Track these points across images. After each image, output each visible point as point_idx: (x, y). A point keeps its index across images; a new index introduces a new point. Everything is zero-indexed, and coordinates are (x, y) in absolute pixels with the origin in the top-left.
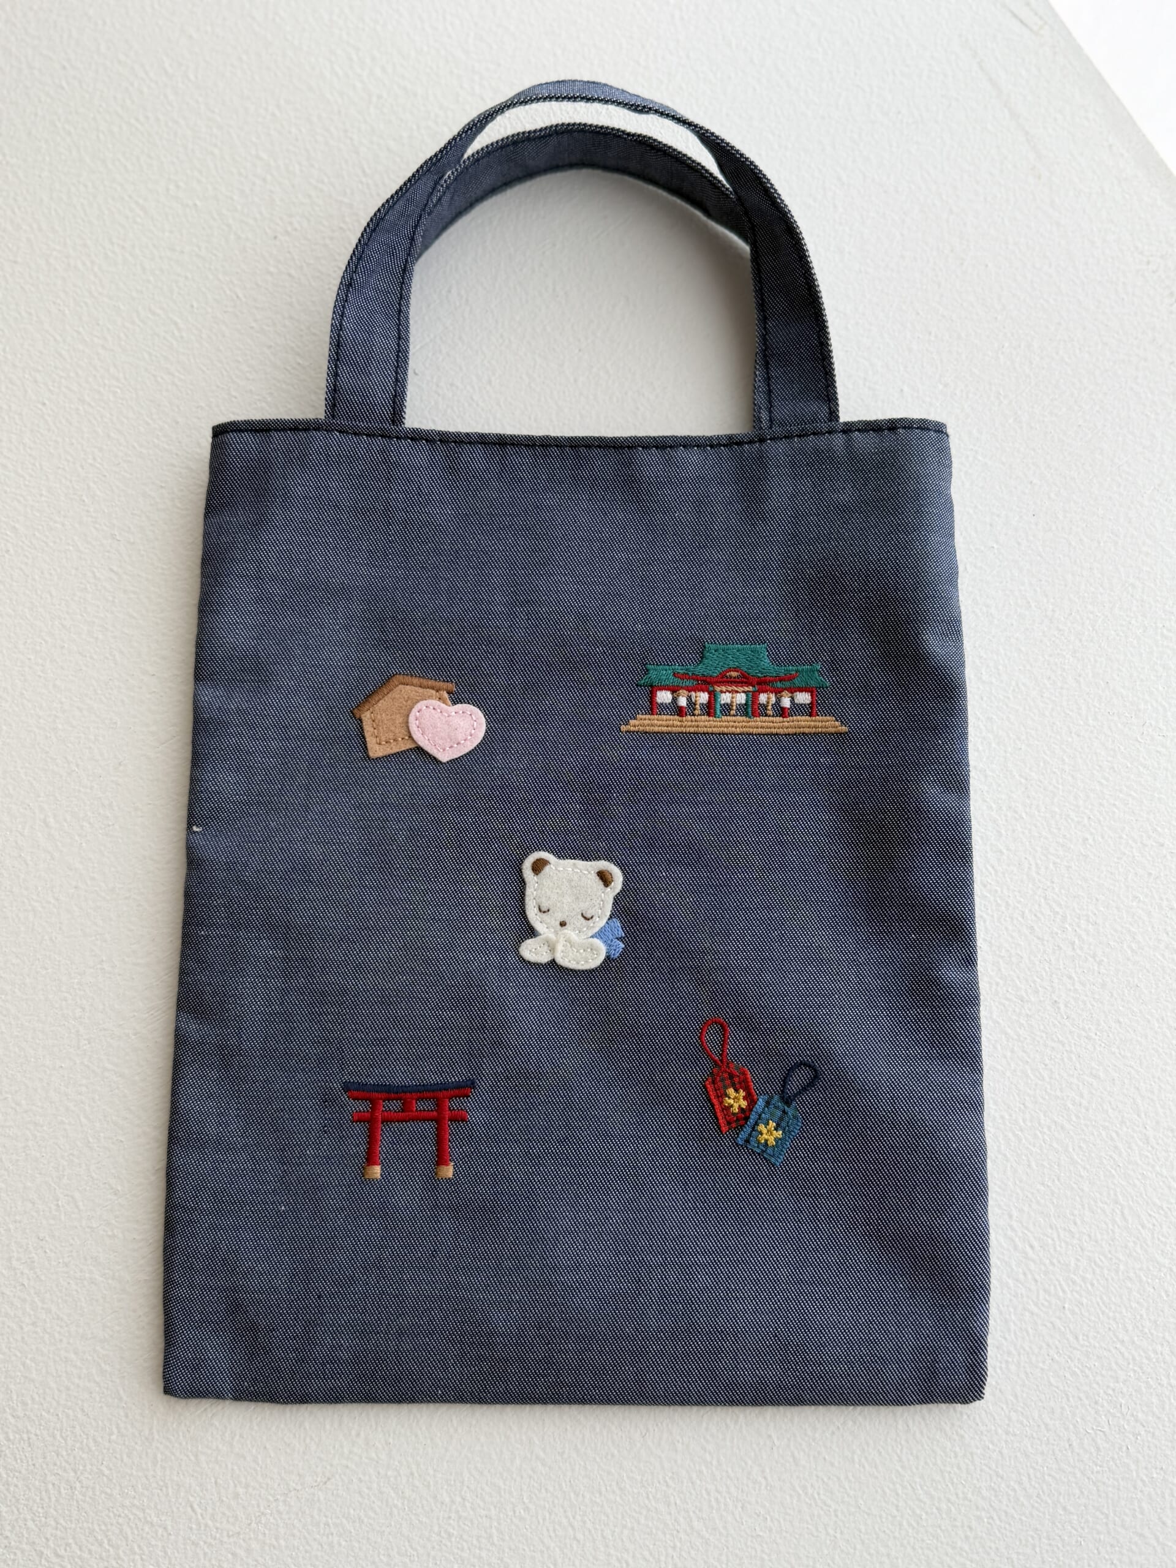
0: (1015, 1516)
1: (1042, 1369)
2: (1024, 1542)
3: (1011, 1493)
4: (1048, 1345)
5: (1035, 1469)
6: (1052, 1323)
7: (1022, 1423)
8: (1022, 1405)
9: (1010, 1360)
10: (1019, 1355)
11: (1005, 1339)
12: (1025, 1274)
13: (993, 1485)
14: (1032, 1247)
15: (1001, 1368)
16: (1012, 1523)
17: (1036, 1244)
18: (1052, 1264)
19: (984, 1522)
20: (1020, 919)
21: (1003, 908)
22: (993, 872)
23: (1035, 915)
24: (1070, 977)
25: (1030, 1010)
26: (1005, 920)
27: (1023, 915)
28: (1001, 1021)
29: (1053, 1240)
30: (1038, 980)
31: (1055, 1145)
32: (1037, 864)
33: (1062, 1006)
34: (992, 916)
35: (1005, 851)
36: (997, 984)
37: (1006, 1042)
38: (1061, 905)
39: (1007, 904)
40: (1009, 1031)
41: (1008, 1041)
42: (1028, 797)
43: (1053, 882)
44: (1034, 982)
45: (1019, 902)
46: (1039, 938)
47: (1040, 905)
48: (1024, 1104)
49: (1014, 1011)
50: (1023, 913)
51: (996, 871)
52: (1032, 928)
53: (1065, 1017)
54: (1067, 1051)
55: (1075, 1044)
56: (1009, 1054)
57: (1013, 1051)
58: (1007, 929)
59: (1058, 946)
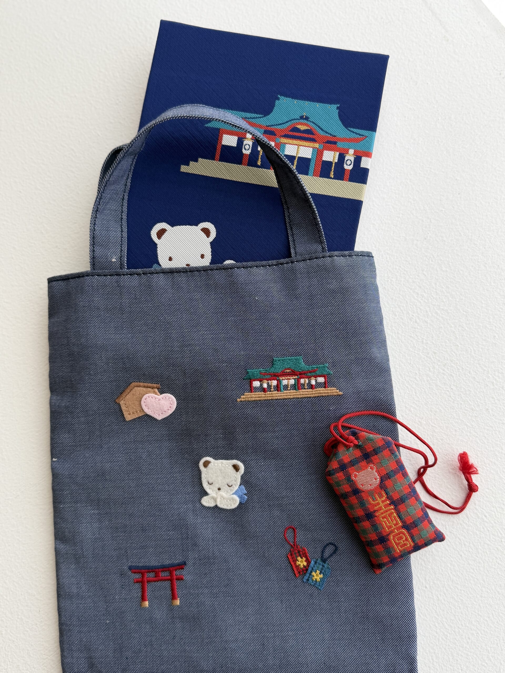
0: (488, 632)
1: (495, 568)
2: (493, 642)
3: (485, 622)
4: (496, 558)
5: (495, 611)
6: (497, 548)
7: (487, 592)
8: (487, 584)
9: (480, 565)
10: (484, 563)
11: (477, 556)
12: (483, 528)
13: (477, 619)
14: (486, 516)
15: (476, 569)
16: (487, 635)
17: (487, 515)
18: (495, 523)
19: (475, 635)
20: (469, 374)
21: (461, 370)
22: (455, 355)
23: (475, 372)
24: (493, 398)
25: (476, 414)
26: (462, 375)
27: (470, 373)
28: (464, 420)
29: (494, 512)
30: (479, 400)
31: (492, 471)
32: (474, 349)
33: (490, 411)
34: (456, 374)
35: (460, 345)
36: (461, 404)
37: (467, 429)
38: (486, 366)
39: (463, 368)
40: (468, 424)
41: (468, 428)
42: (468, 320)
43: (482, 357)
44: (477, 401)
45: (467, 367)
46: (477, 382)
47: (477, 367)
48: (477, 455)
49: (470, 415)
50: (470, 371)
51: (456, 354)
52: (474, 378)
53: (492, 416)
54: (494, 430)
55: (497, 427)
56: (469, 434)
57: (470, 433)
58: (463, 379)
59: (486, 385)
